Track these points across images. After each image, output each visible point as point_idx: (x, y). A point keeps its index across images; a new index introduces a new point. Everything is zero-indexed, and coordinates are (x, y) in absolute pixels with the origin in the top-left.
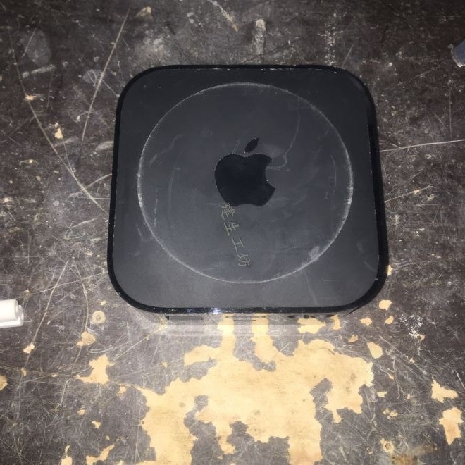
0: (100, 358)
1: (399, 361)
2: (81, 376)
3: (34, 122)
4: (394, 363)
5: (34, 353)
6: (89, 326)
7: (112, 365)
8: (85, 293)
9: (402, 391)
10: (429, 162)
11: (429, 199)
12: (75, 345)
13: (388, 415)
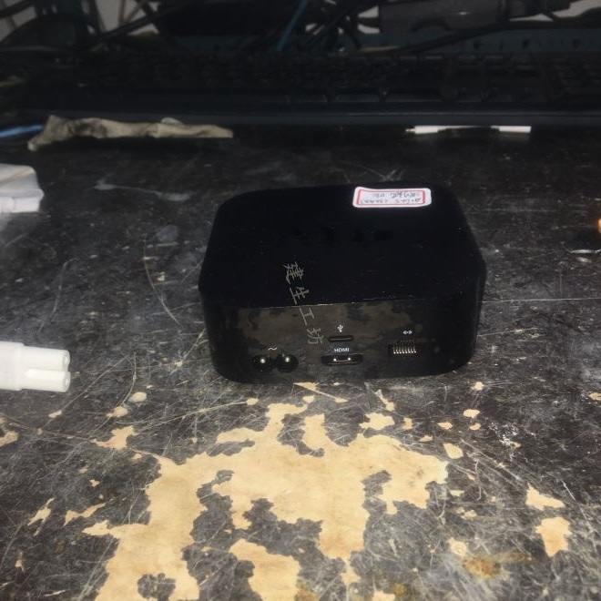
0: (125, 428)
1: (484, 464)
2: (98, 440)
3: (144, 271)
4: (476, 465)
5: (58, 418)
6: (125, 402)
7: (135, 434)
8: (134, 378)
9: (485, 492)
10: (535, 312)
11: (533, 337)
12: (104, 415)
13: (463, 514)
